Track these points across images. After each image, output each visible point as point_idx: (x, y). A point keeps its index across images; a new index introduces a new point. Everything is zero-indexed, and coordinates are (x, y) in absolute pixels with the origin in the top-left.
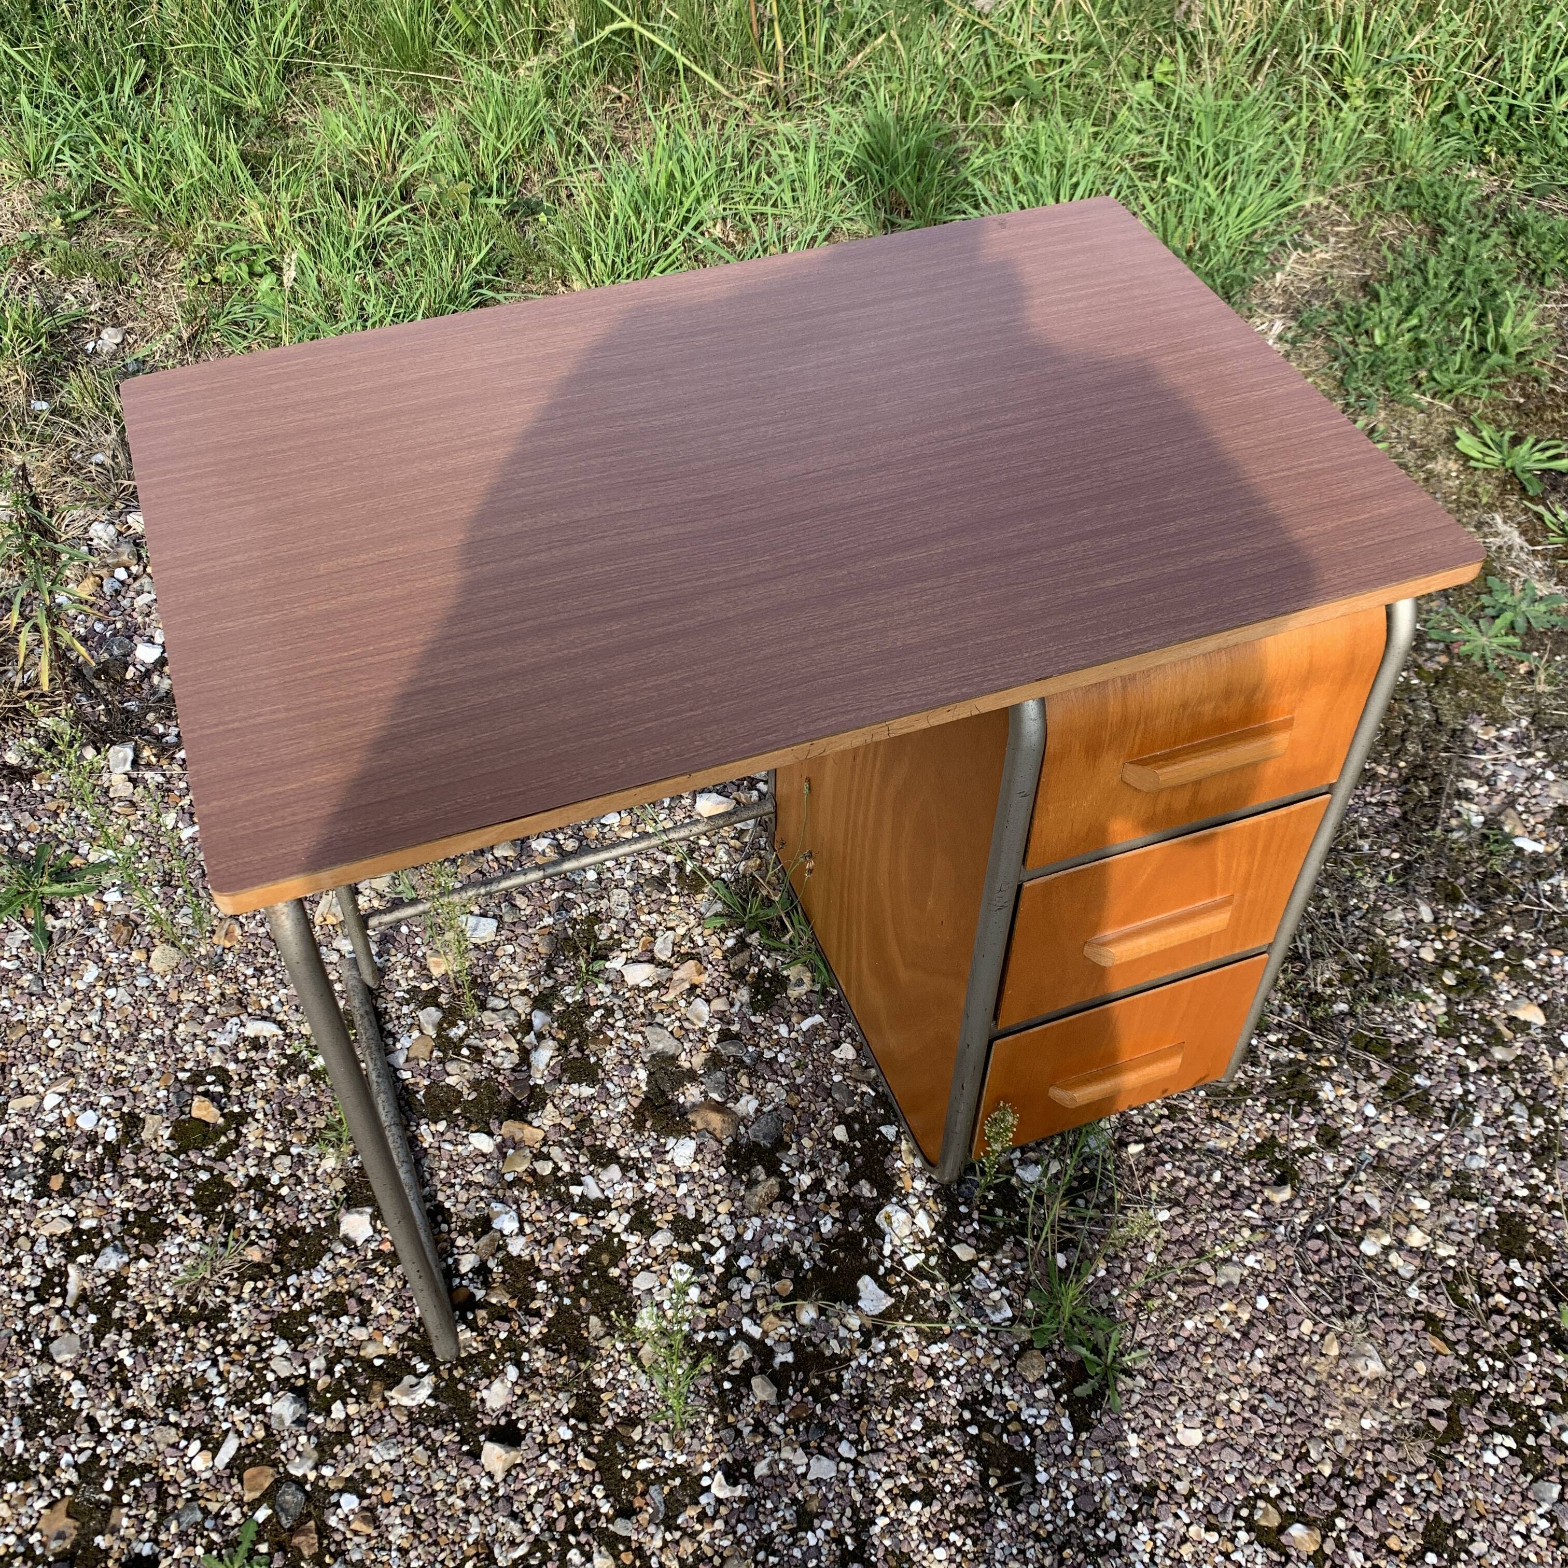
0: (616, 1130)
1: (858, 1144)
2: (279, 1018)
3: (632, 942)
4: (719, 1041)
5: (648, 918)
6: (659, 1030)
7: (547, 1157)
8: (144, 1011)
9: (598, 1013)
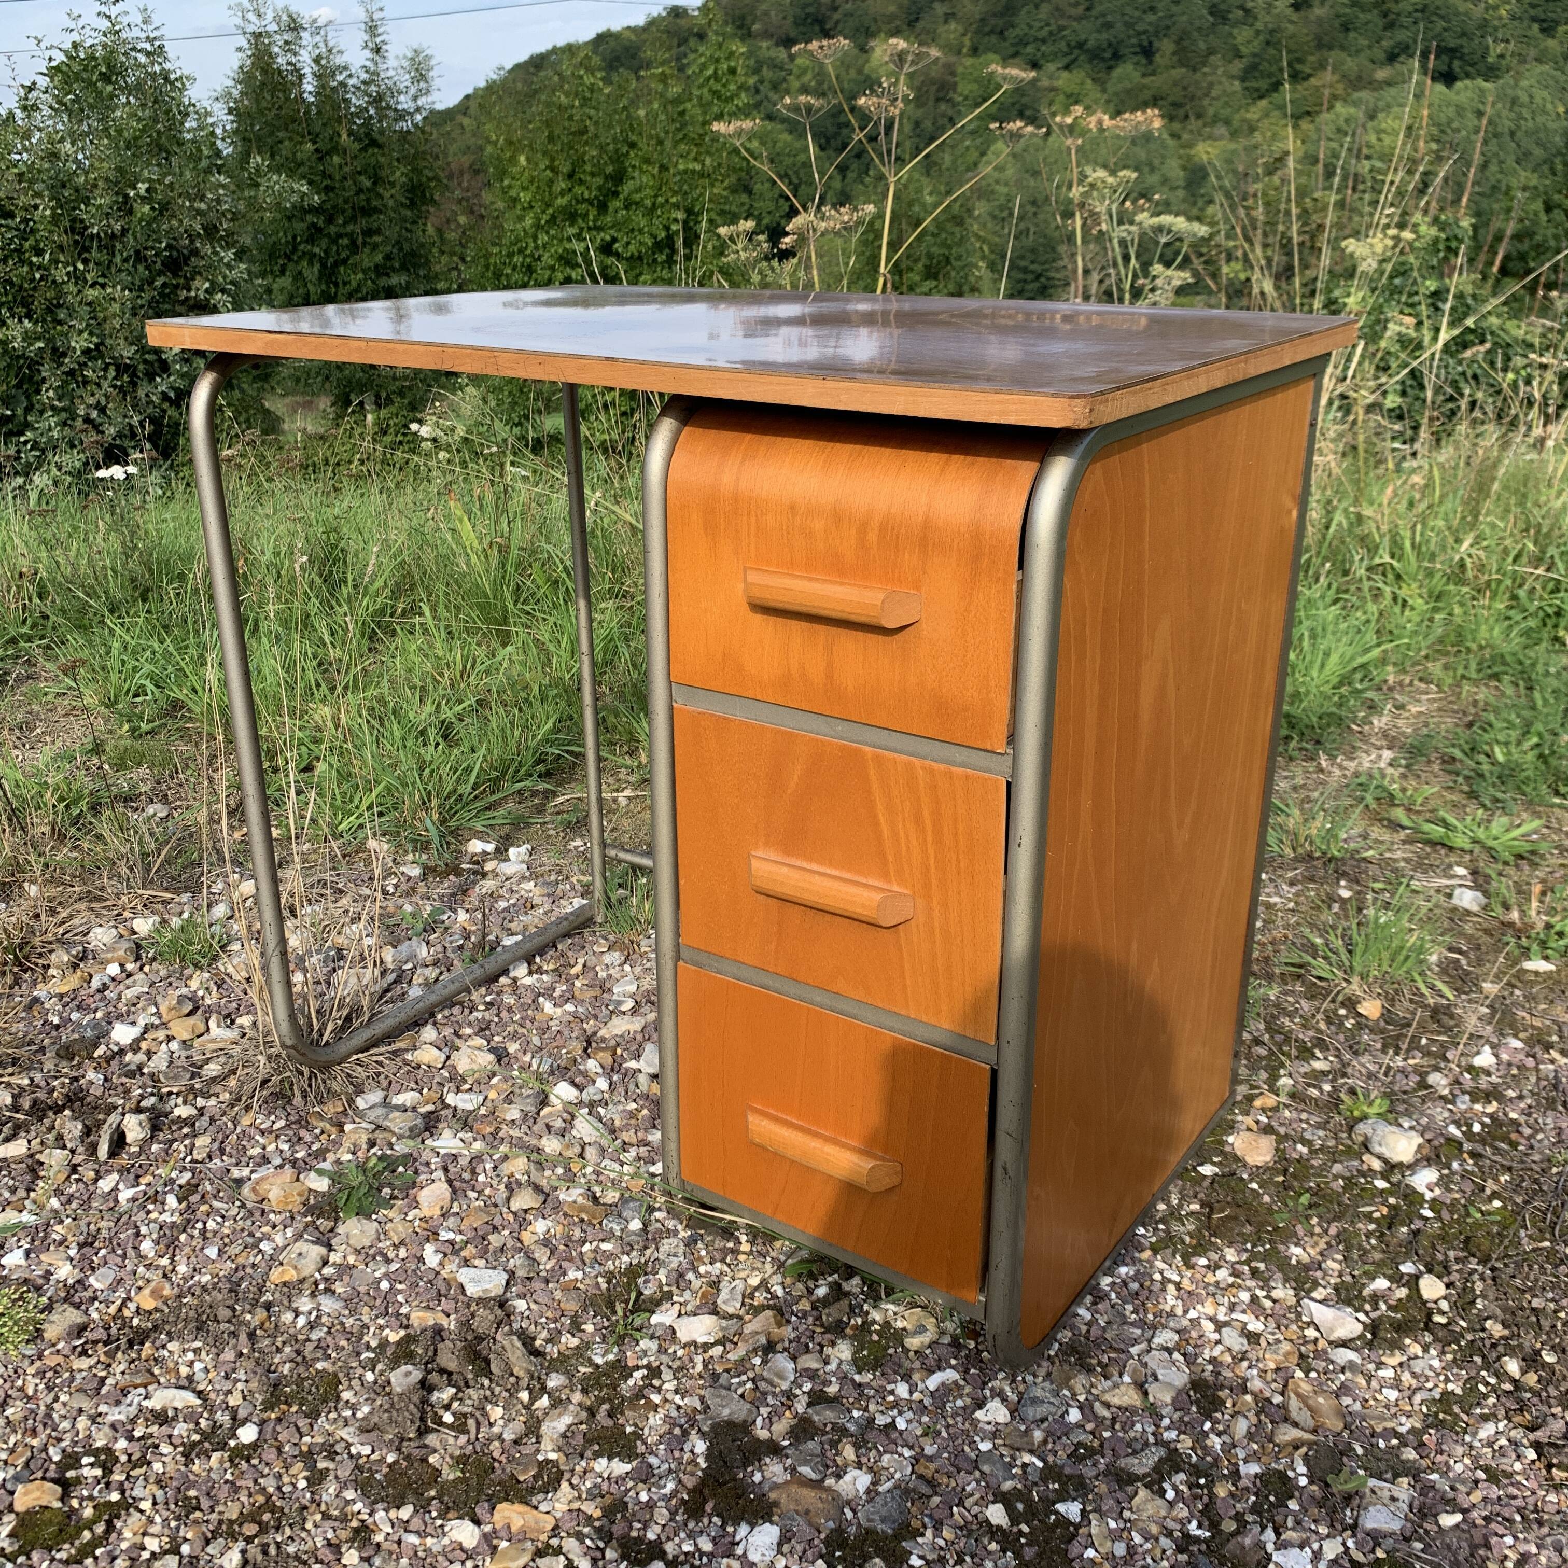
0: (662, 1515)
1: (1025, 1528)
2: (200, 1387)
3: (687, 1295)
4: (809, 1405)
5: (709, 1268)
6: (724, 1392)
7: (558, 1551)
8: (20, 1383)
9: (638, 1375)
